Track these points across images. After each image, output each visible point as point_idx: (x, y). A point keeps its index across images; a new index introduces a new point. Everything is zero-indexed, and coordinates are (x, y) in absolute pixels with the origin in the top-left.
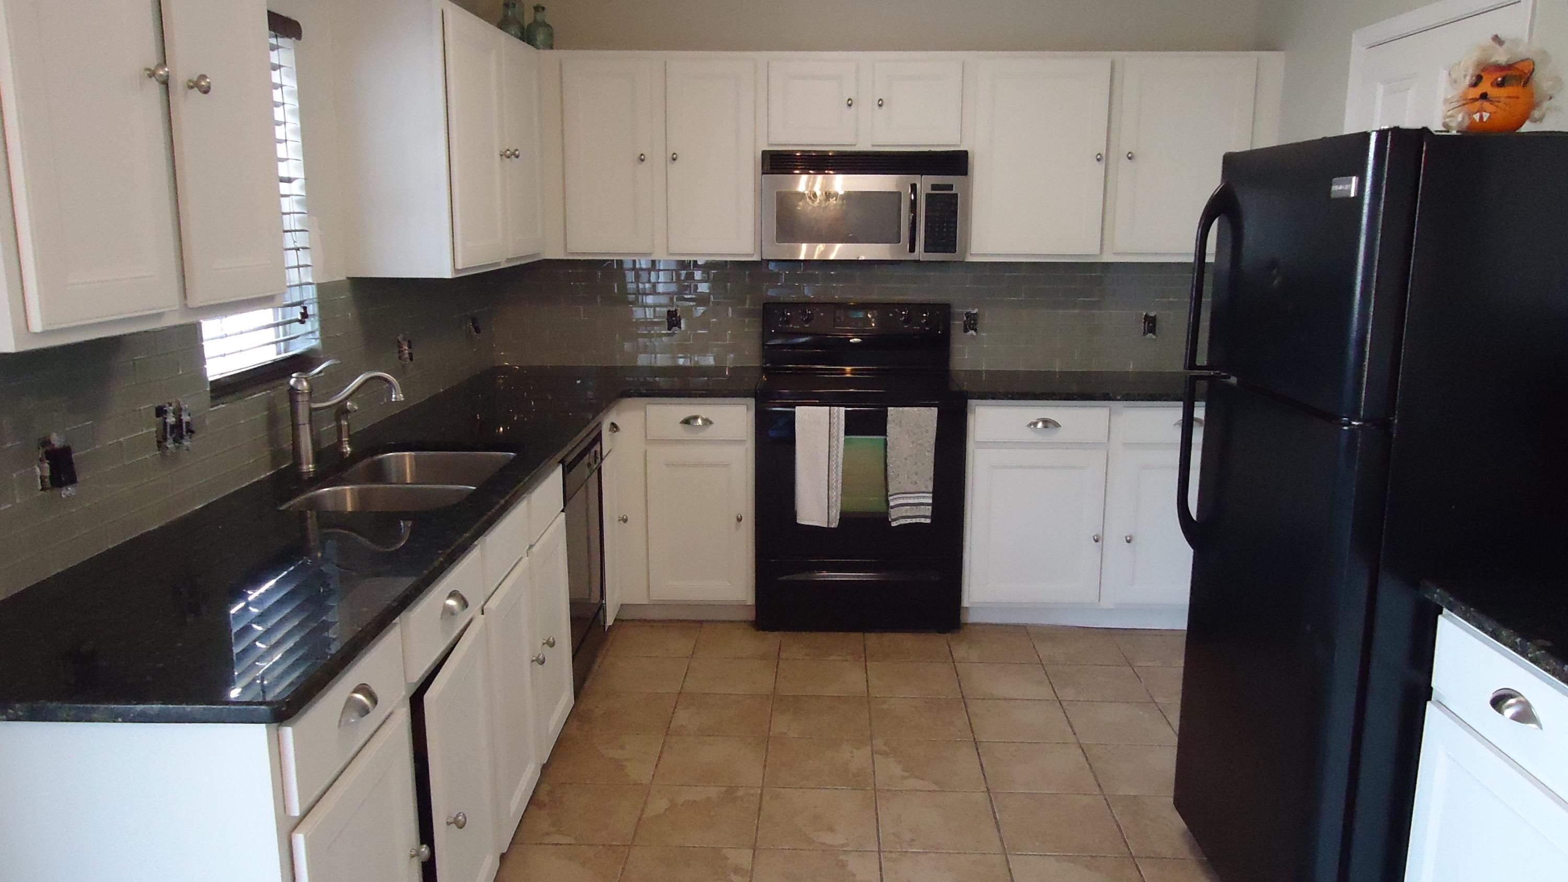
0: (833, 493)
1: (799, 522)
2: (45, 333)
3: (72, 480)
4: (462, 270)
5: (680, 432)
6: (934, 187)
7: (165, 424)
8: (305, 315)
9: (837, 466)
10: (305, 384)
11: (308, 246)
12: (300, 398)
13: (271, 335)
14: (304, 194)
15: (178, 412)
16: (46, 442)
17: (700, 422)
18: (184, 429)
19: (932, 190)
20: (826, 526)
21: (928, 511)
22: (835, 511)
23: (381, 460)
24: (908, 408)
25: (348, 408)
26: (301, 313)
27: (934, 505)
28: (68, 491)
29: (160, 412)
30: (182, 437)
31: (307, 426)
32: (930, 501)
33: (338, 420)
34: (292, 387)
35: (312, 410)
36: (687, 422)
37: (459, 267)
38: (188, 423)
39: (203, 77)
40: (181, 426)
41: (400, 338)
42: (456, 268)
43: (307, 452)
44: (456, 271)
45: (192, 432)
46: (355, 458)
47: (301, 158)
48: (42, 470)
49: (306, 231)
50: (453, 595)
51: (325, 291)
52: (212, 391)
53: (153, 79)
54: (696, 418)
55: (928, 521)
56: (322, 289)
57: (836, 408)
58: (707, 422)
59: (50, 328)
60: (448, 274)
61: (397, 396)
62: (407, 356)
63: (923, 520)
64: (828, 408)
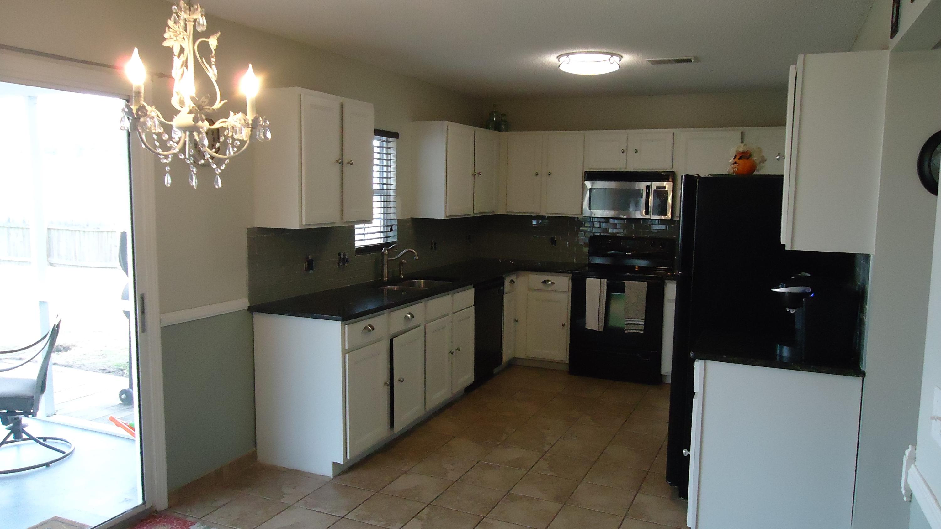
0: (601, 316)
1: (587, 328)
2: (306, 225)
3: (312, 269)
4: (449, 216)
5: (541, 286)
6: (657, 187)
7: (340, 258)
8: (391, 230)
9: (603, 305)
10: (387, 251)
11: (396, 206)
12: (385, 256)
13: (381, 235)
14: (396, 189)
15: (344, 255)
16: (307, 258)
17: (550, 283)
18: (346, 260)
19: (657, 188)
20: (597, 330)
21: (642, 327)
22: (601, 324)
23: (413, 282)
24: (634, 282)
25: (403, 262)
26: (390, 229)
27: (645, 325)
28: (311, 272)
29: (340, 254)
30: (345, 263)
31: (386, 265)
32: (643, 323)
33: (400, 266)
34: (383, 252)
35: (388, 260)
36: (545, 282)
37: (448, 215)
38: (347, 259)
39: (351, 161)
40: (345, 259)
41: (433, 241)
42: (447, 215)
43: (386, 274)
44: (447, 216)
45: (348, 261)
46: (405, 279)
47: (396, 177)
48: (305, 265)
49: (395, 201)
50: (409, 314)
51: (401, 222)
52: (356, 251)
53: (337, 163)
54: (549, 281)
55: (642, 332)
56: (399, 221)
57: (603, 280)
58: (553, 283)
59: (306, 224)
60: (443, 217)
61: (416, 258)
62: (434, 248)
63: (640, 332)
64: (600, 279)
